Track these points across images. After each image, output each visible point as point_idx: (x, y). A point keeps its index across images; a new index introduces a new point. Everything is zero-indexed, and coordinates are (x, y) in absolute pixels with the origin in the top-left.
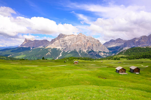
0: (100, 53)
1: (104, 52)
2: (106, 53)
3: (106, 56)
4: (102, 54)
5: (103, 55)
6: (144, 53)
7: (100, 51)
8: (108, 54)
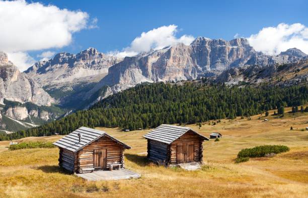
0: (11, 109)
1: (30, 106)
2: (41, 109)
3: (37, 120)
4: (23, 113)
5: (27, 120)
6: (179, 105)
7: (11, 99)
8: (46, 113)
